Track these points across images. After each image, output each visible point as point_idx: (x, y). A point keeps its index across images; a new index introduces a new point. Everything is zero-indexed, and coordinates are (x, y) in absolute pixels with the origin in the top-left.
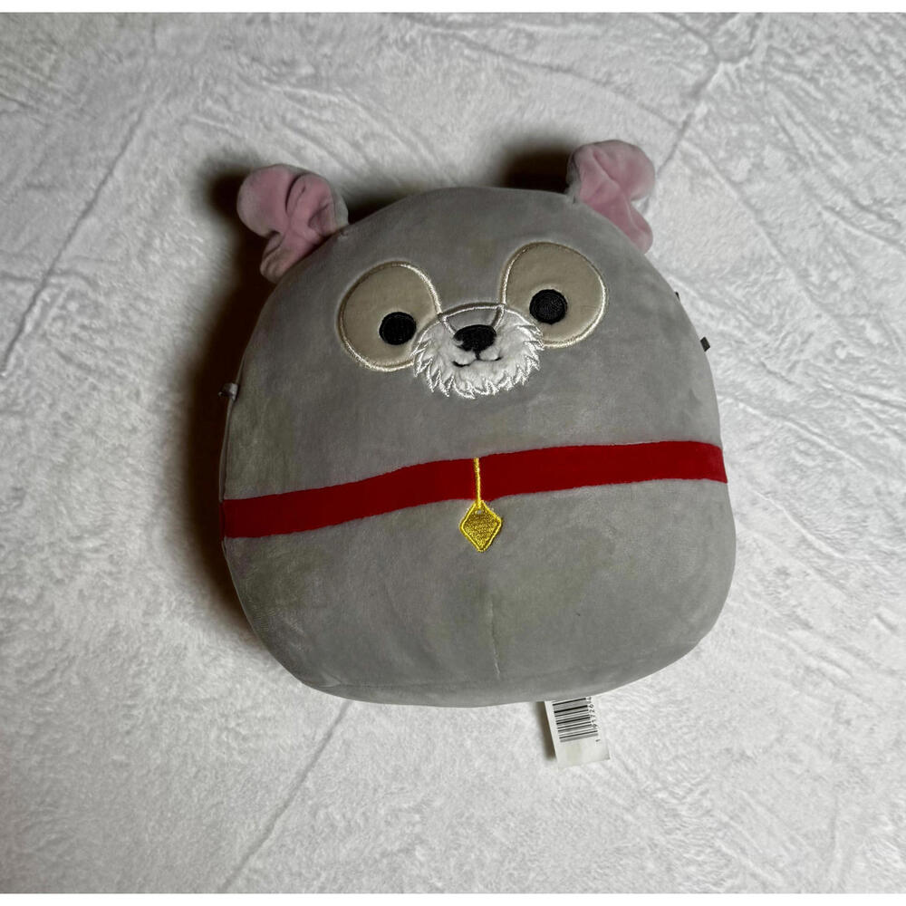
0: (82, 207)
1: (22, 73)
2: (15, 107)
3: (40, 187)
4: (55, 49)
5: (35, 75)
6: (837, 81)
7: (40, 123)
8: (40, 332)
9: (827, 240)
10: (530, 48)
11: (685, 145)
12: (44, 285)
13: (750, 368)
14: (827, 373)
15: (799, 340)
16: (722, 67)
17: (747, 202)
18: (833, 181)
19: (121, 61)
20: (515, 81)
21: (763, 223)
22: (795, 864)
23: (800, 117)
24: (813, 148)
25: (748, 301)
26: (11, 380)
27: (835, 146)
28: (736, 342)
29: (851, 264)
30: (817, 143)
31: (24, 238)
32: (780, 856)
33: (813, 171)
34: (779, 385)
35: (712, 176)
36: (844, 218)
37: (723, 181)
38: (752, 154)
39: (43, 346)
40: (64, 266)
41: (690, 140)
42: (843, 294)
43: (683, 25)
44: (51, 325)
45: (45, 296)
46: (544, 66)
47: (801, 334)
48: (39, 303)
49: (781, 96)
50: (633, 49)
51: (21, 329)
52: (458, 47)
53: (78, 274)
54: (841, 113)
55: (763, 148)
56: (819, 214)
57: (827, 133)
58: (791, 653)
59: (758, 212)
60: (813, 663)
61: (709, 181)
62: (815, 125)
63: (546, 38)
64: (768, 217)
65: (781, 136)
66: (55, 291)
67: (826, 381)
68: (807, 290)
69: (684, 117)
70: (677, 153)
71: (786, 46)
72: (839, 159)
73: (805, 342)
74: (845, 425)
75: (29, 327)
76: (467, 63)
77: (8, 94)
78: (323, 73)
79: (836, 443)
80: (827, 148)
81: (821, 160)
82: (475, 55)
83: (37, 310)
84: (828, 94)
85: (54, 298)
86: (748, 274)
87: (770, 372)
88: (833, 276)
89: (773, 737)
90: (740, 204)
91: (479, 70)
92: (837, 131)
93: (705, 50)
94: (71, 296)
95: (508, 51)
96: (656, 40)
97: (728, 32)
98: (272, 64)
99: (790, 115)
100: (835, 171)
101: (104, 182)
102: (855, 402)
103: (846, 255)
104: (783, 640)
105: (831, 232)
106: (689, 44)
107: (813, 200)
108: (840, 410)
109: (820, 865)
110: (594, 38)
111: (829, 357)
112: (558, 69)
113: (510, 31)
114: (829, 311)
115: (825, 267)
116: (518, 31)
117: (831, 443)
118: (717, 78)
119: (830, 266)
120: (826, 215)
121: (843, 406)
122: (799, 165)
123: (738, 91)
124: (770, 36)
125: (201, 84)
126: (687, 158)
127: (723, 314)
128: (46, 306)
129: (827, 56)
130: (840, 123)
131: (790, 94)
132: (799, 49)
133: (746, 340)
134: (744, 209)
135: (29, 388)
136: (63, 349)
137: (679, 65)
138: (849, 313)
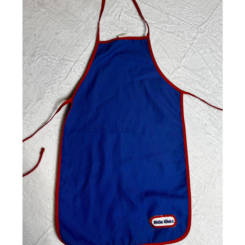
0: (84, 50)
1: (75, 26)
2: (74, 31)
3: (77, 45)
4: (82, 22)
5: (78, 26)
6: (220, 38)
7: (78, 35)
8: (74, 71)
9: (217, 66)
10: (165, 28)
11: (192, 47)
12: (76, 63)
13: (202, 87)
14: (216, 89)
15: (211, 83)
16: (199, 34)
17: (203, 58)
18: (218, 55)
19: (93, 25)
20: (162, 34)
21: (206, 62)
22: (205, 179)
23: (213, 44)
24: (215, 49)
25: (202, 75)
26: (68, 79)
27: (219, 49)
28: (200, 82)
29: (221, 70)
30: (216, 48)
31: (73, 54)
32: (203, 177)
33: (215, 53)
34: (207, 90)
35: (197, 53)
36: (220, 62)
37: (198, 54)
38: (204, 49)
39: (75, 73)
40: (80, 60)
41: (193, 46)
42: (219, 75)
43: (193, 26)
44: (76, 70)
45: (76, 64)
46: (168, 32)
47: (211, 82)
48: (75, 66)
49: (210, 40)
50: (184, 30)
51: (71, 70)
52: (153, 27)
53: (82, 61)
54: (220, 43)
55: (206, 49)
56: (216, 61)
57: (218, 47)
58: (207, 139)
59: (204, 60)
60: (211, 141)
61: (196, 54)
62: (216, 46)
63: (168, 27)
64: (206, 61)
65: (209, 47)
66: (78, 64)
67: (215, 90)
68: (213, 74)
69: (192, 42)
70: (191, 48)
71: (211, 31)
72: (220, 52)
73: (212, 83)
74: (219, 98)
75: (72, 70)
76: (154, 30)
77: (72, 29)
78: (128, 30)
79: (217, 102)
80: (218, 50)
81: (216, 52)
82: (156, 29)
83: (74, 67)
84: (218, 40)
85: (77, 65)
86: (202, 70)
87: (205, 88)
88: (218, 72)
89: (202, 154)
90: (201, 58)
91: (156, 32)
92: (219, 47)
93: (197, 31)
94: (81, 65)
95: (161, 29)
96: (188, 29)
97: (201, 28)
98: (120, 28)
99: (211, 43)
100: (219, 54)
101: (88, 46)
102: (221, 94)
103: (220, 68)
104: (205, 137)
105: (218, 64)
106: (194, 29)
107: (215, 58)
108: (218, 96)
109: (210, 179)
110: (177, 27)
111: (216, 86)
112: (170, 32)
113: (162, 25)
114: (216, 78)
115: (216, 70)
116: (164, 25)
117: (216, 102)
118: (198, 36)
119: (217, 70)
120: (217, 61)
121: (218, 95)
122: (213, 52)
123: (202, 38)
124: (208, 29)
125: (107, 30)
126: (192, 49)
127: (197, 77)
128: (76, 66)
129: (218, 34)
130: (220, 45)
131: (211, 40)
132: (213, 32)
133: (201, 82)
134: (202, 59)
135: (72, 80)
136: (78, 74)
137: (192, 33)
138: (220, 79)
